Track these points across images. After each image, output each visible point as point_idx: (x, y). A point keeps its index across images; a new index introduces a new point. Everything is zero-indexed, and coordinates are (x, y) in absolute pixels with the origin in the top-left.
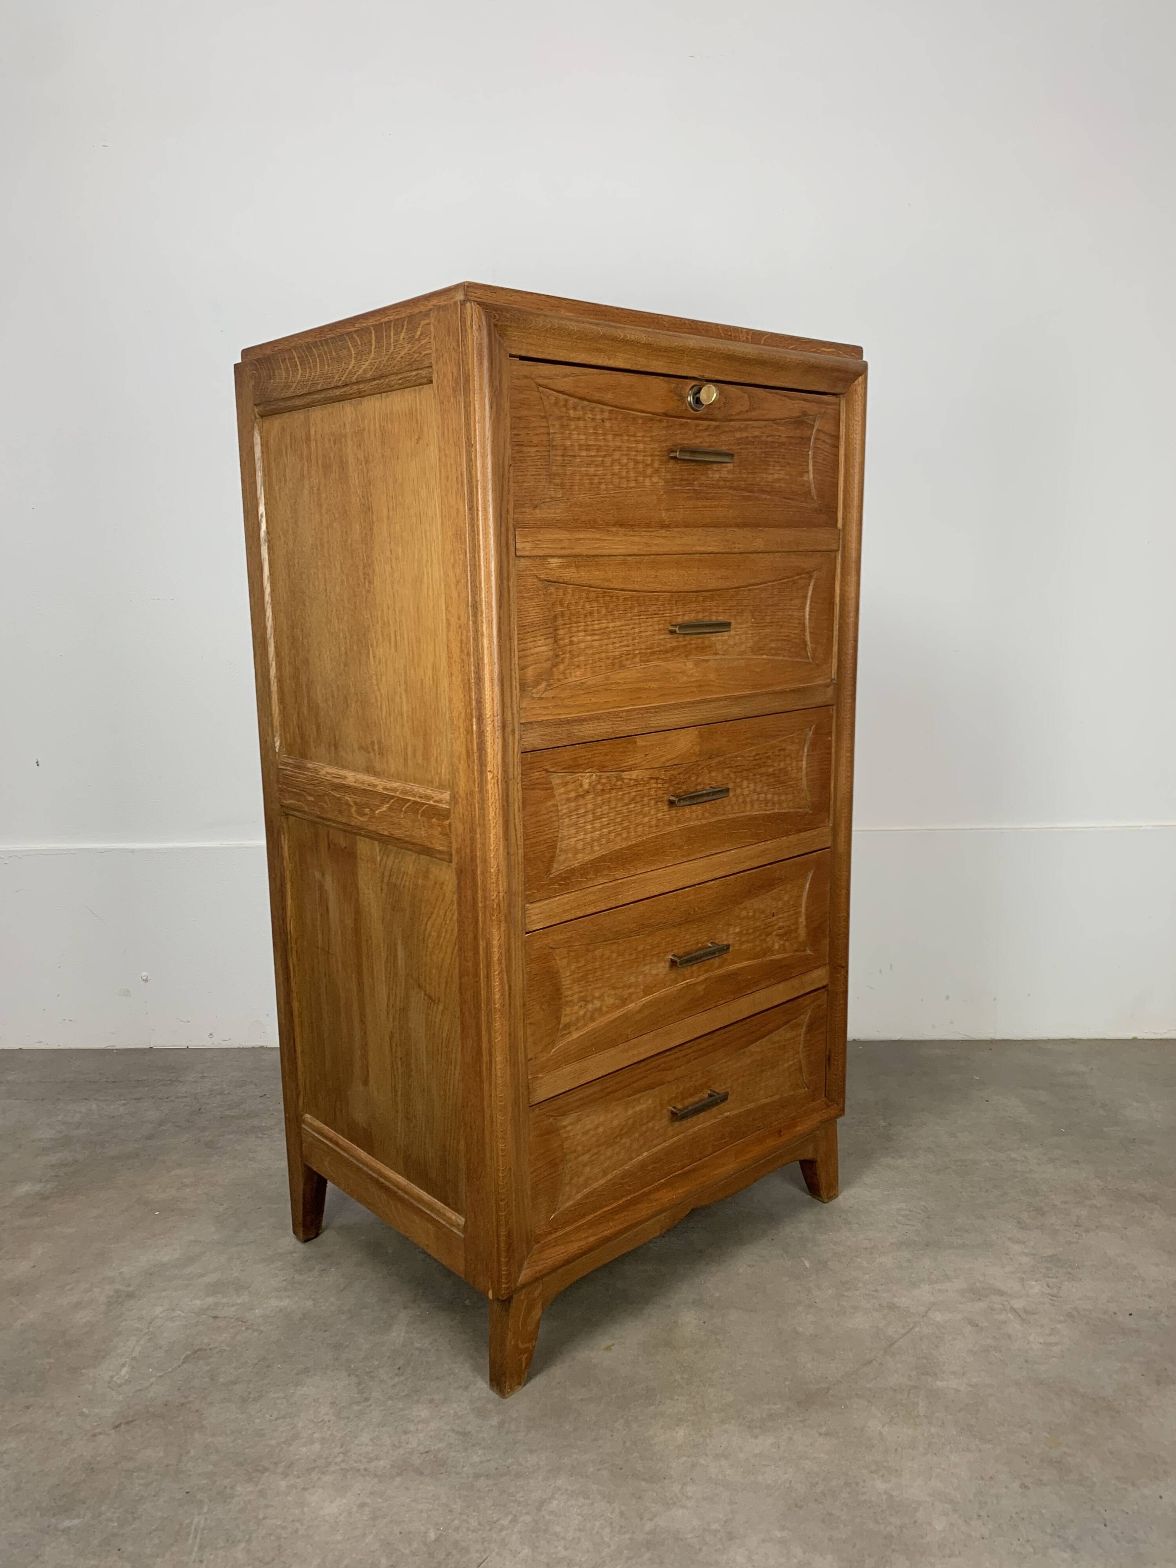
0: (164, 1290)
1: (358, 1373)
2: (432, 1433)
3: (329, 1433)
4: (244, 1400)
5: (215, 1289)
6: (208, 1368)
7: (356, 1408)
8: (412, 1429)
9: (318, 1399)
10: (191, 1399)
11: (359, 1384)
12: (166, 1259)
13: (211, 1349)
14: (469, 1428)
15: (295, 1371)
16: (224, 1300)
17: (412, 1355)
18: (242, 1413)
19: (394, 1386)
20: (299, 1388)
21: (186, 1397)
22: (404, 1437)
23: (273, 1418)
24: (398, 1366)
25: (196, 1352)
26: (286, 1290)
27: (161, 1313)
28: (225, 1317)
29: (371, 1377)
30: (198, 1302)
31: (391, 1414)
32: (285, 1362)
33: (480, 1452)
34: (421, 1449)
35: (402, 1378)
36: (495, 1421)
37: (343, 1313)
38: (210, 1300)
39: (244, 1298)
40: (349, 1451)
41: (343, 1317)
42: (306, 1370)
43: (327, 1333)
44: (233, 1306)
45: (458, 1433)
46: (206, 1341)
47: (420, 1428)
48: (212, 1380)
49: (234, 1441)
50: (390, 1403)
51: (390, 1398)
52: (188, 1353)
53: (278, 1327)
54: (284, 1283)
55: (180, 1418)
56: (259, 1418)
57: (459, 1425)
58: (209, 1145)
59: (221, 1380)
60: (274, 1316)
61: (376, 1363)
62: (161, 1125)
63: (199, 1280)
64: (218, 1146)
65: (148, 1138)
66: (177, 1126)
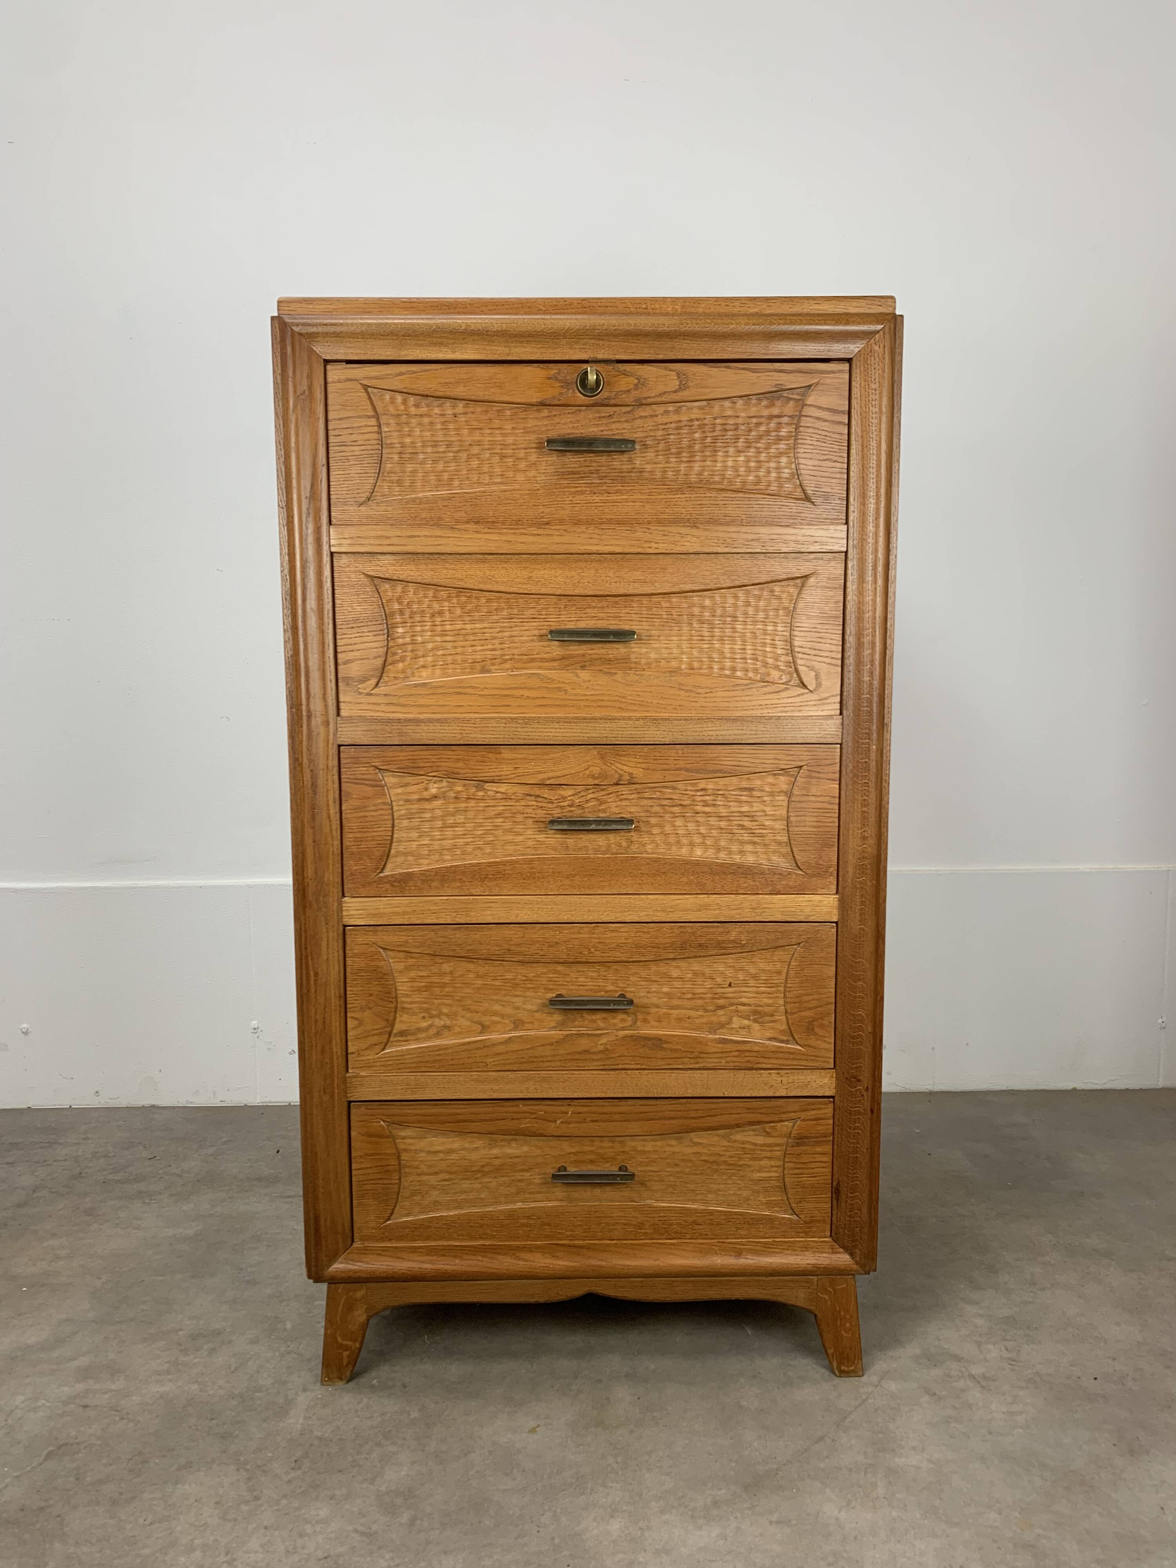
0: (27, 1377)
1: (248, 1467)
2: (333, 1535)
3: (212, 1538)
4: (114, 1503)
5: (85, 1373)
6: (74, 1465)
7: (245, 1508)
8: (309, 1531)
9: (201, 1498)
10: (51, 1502)
11: (249, 1479)
12: (32, 1340)
13: (78, 1443)
14: (374, 1527)
15: (175, 1467)
16: (97, 1386)
17: (311, 1445)
18: (111, 1518)
19: (289, 1481)
20: (179, 1486)
21: (46, 1500)
22: (300, 1542)
23: (147, 1523)
24: (294, 1458)
25: (60, 1447)
26: (168, 1372)
27: (23, 1402)
28: (97, 1406)
29: (264, 1472)
30: (66, 1389)
31: (285, 1514)
32: (164, 1456)
33: (388, 1556)
34: (320, 1554)
35: (299, 1472)
36: (405, 1518)
37: (233, 1398)
38: (80, 1387)
39: (119, 1384)
40: (235, 1560)
41: (234, 1402)
42: (188, 1465)
43: (213, 1422)
44: (106, 1393)
45: (363, 1534)
46: (73, 1433)
47: (318, 1529)
48: (77, 1479)
49: (100, 1551)
50: (284, 1501)
51: (285, 1496)
52: (51, 1448)
53: (157, 1416)
54: (167, 1365)
55: (38, 1526)
56: (131, 1522)
57: (362, 1525)
58: (89, 1212)
59: (88, 1479)
60: (154, 1403)
61: (270, 1455)
62: (34, 1191)
63: (68, 1364)
64: (99, 1213)
65: (19, 1206)
66: (53, 1193)
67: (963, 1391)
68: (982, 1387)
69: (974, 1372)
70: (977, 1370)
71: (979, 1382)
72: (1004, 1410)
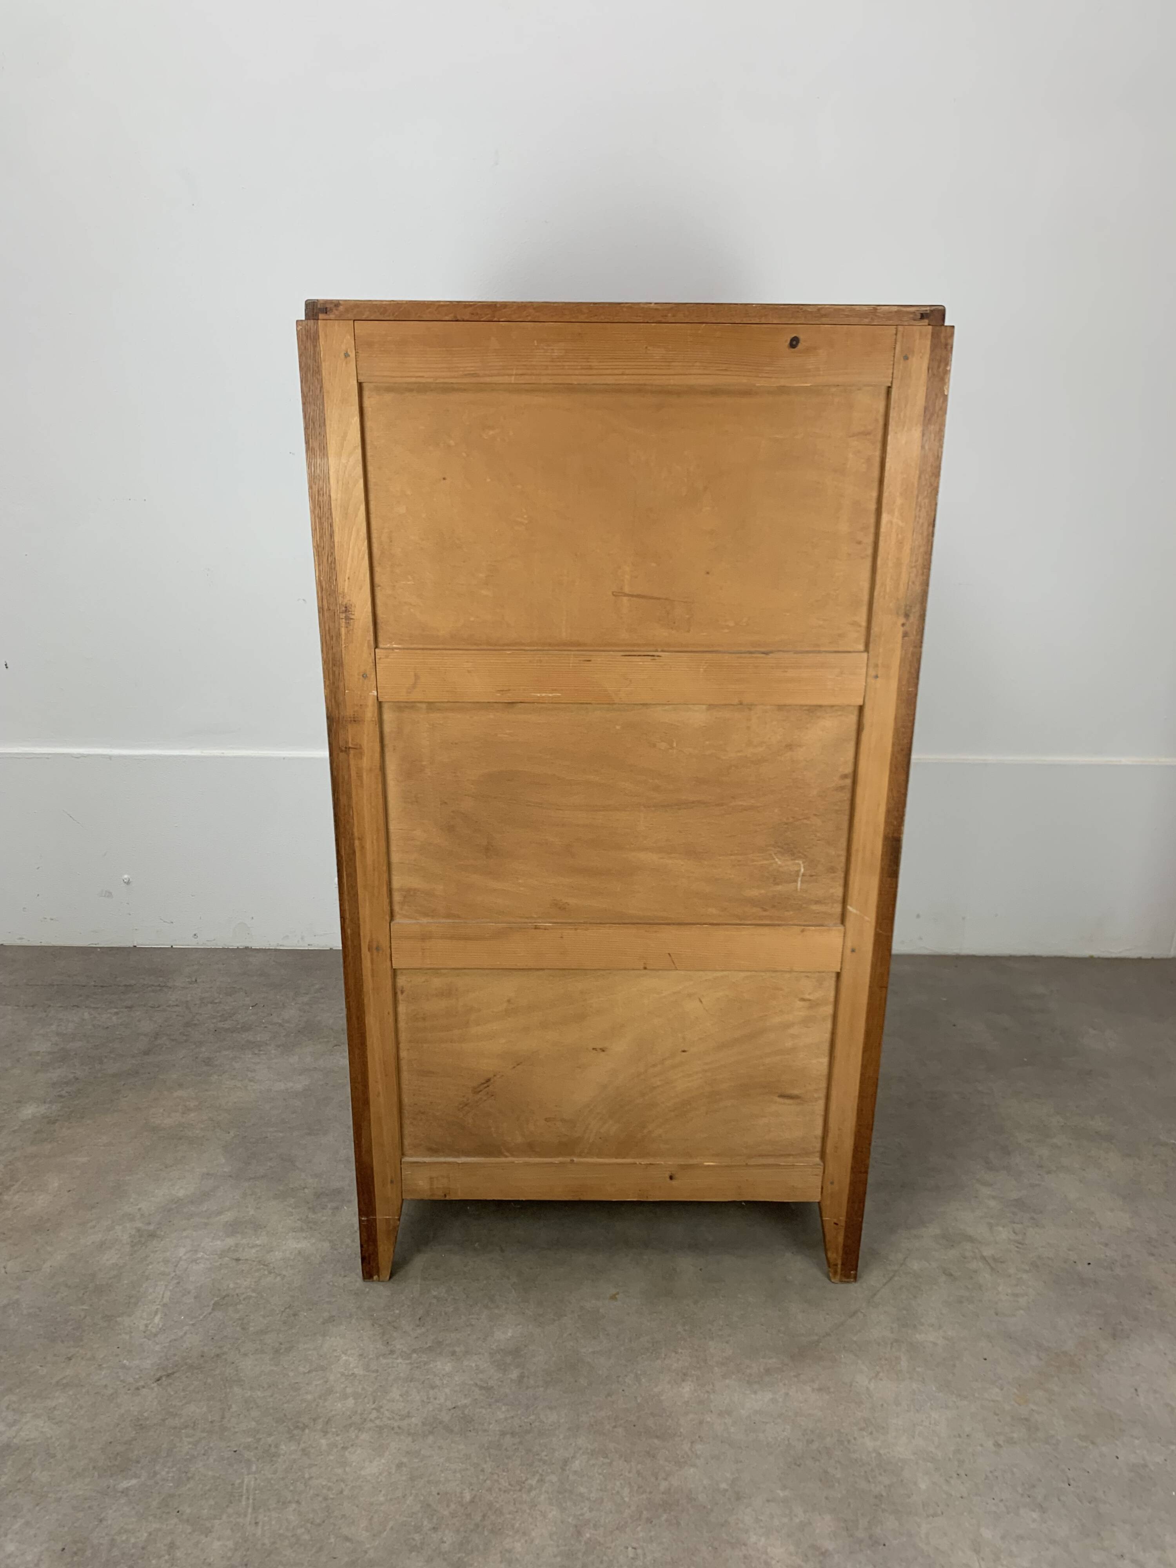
0: (184, 1230)
1: (381, 1323)
2: (457, 1388)
3: (360, 1387)
4: (276, 1351)
5: (233, 1228)
6: (238, 1316)
7: (383, 1361)
8: (438, 1383)
9: (346, 1350)
10: (225, 1349)
11: (383, 1334)
12: (181, 1193)
13: (237, 1295)
14: (491, 1383)
15: (321, 1320)
16: (244, 1241)
17: (430, 1304)
18: (276, 1365)
19: (416, 1338)
20: (328, 1338)
21: (220, 1347)
22: (431, 1393)
23: (306, 1371)
24: (418, 1316)
25: (224, 1298)
26: (302, 1230)
27: (184, 1255)
28: (247, 1260)
29: (395, 1328)
30: (219, 1242)
31: (417, 1367)
32: (311, 1310)
33: (504, 1408)
34: (449, 1404)
35: (423, 1330)
38: (230, 1241)
39: (262, 1239)
40: (381, 1408)
42: (331, 1319)
44: (252, 1247)
45: (481, 1388)
46: (232, 1285)
47: (445, 1382)
48: (243, 1329)
49: (272, 1396)
50: (415, 1356)
51: (415, 1351)
52: (217, 1299)
53: (299, 1272)
54: (299, 1222)
55: (218, 1371)
56: (292, 1370)
57: (481, 1380)
58: (208, 1062)
59: (251, 1329)
60: (294, 1259)
61: (397, 1312)
62: (156, 1038)
63: (217, 1219)
64: (216, 1063)
65: (146, 1053)
66: (173, 1040)
67: (975, 1272)
68: (992, 1269)
69: (985, 1254)
70: (987, 1252)
71: (989, 1264)
72: (1009, 1291)
